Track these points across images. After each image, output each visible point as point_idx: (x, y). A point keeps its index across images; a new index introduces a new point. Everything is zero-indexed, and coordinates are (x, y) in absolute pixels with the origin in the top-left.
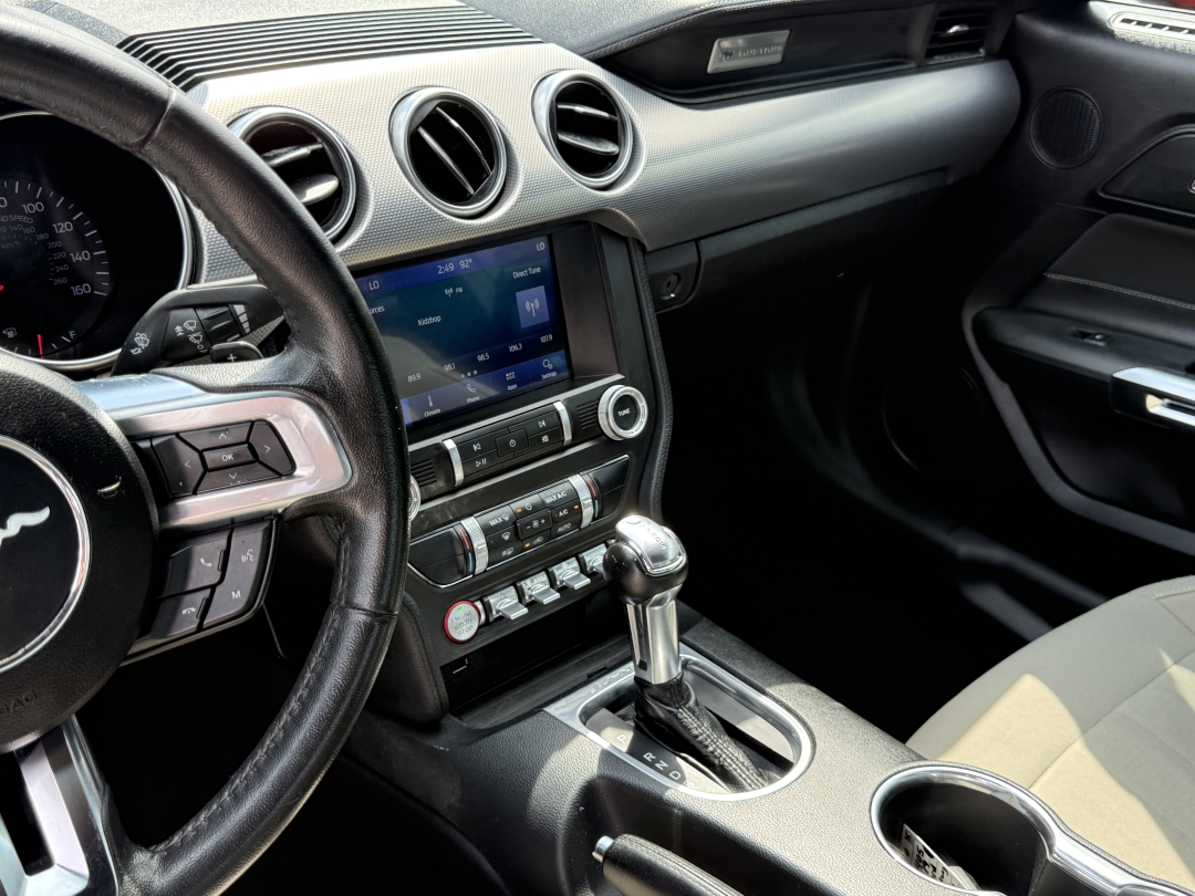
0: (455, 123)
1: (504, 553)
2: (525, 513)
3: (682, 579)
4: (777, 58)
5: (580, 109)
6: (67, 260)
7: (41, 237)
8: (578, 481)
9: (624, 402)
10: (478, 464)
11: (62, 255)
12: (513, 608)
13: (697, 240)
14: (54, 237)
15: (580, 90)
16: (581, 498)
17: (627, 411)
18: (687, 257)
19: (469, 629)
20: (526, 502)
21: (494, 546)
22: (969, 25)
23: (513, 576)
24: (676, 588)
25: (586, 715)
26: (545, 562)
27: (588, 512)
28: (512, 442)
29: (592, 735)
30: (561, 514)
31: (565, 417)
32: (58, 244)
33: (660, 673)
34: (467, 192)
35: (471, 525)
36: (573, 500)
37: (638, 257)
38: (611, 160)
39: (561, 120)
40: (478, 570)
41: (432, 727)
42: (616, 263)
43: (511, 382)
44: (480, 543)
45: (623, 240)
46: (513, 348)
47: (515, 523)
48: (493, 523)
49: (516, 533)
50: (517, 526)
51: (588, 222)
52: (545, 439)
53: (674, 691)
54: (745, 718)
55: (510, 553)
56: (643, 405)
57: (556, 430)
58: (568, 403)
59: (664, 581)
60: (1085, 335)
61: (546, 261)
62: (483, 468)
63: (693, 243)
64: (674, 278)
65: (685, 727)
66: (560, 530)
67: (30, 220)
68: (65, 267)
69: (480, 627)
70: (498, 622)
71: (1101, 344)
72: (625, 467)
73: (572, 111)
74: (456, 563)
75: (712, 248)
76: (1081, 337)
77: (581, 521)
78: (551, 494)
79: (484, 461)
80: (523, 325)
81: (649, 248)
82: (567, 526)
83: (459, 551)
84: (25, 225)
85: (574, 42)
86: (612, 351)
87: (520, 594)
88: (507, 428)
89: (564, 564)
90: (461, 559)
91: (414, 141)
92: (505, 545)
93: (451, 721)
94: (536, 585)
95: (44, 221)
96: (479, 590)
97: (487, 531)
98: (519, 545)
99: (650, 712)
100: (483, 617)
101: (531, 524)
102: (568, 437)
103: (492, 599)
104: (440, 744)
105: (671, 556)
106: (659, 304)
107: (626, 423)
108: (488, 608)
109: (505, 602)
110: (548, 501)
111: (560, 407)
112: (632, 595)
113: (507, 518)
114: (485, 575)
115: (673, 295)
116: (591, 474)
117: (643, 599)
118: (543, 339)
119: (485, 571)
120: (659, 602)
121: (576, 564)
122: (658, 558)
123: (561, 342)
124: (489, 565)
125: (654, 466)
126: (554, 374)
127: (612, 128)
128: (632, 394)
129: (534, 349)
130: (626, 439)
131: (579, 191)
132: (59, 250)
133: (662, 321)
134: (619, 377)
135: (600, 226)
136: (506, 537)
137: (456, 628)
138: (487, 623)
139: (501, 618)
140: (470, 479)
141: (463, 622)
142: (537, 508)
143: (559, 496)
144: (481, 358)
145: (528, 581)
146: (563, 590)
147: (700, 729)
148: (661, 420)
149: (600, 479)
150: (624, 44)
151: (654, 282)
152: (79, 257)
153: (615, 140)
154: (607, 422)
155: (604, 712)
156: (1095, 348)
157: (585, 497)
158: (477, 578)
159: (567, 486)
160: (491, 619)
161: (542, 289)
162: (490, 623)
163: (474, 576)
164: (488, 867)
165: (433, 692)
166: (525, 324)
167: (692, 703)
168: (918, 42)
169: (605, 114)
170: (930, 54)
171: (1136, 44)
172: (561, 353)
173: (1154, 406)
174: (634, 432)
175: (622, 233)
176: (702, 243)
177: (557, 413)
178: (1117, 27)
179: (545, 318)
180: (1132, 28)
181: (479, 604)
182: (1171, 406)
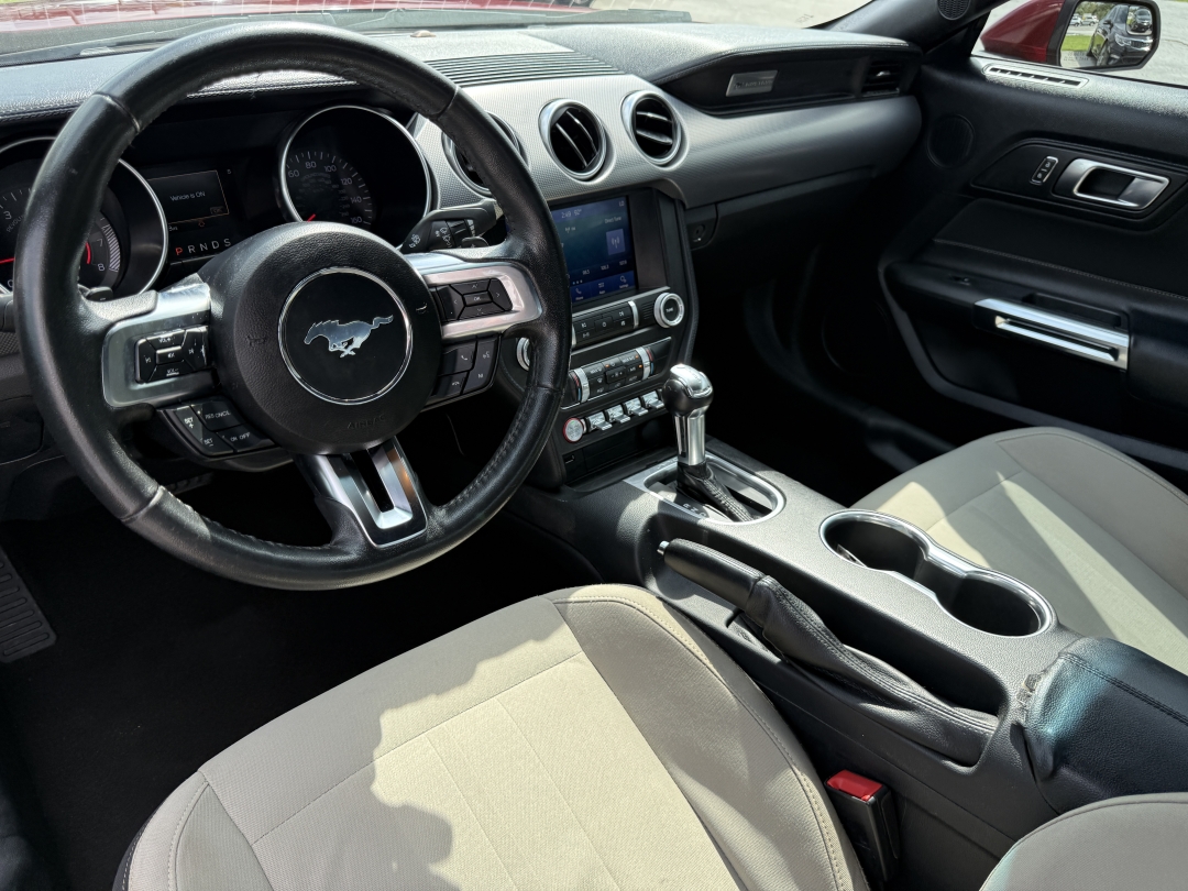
0: (577, 121)
1: (598, 391)
2: (610, 368)
3: (709, 402)
4: (768, 88)
5: (650, 115)
6: (349, 202)
7: (335, 186)
8: (642, 351)
9: (670, 303)
10: (585, 336)
11: (346, 198)
12: (603, 424)
13: (716, 203)
14: (341, 187)
15: (649, 103)
16: (643, 361)
17: (671, 309)
18: (709, 214)
19: (578, 435)
20: (611, 361)
21: (593, 386)
22: (891, 72)
23: (602, 406)
24: (705, 408)
25: (649, 484)
26: (621, 400)
27: (647, 371)
28: (604, 324)
29: (652, 493)
30: (631, 370)
31: (635, 310)
32: (344, 191)
33: (694, 460)
34: (583, 164)
35: (580, 372)
36: (639, 361)
37: (681, 212)
38: (668, 148)
39: (639, 122)
40: (583, 400)
41: (556, 490)
42: (667, 215)
43: (602, 289)
44: (585, 383)
45: (671, 200)
46: (604, 268)
48: (592, 372)
49: (605, 379)
50: (605, 373)
51: (650, 188)
52: (623, 323)
53: (701, 470)
54: (742, 488)
55: (601, 391)
56: (681, 306)
57: (629, 319)
58: (636, 302)
59: (699, 402)
60: (958, 279)
61: (625, 214)
62: (587, 338)
63: (713, 206)
64: (701, 228)
65: (708, 490)
66: (631, 380)
67: (329, 176)
68: (348, 206)
69: (583, 434)
70: (594, 433)
71: (968, 284)
72: (668, 344)
73: (645, 116)
74: (571, 395)
75: (725, 209)
76: (954, 280)
77: (643, 375)
78: (626, 357)
79: (588, 334)
80: (610, 253)
81: (688, 207)
82: (635, 378)
83: (573, 387)
84: (326, 179)
85: (644, 74)
86: (664, 272)
87: (607, 417)
88: (601, 315)
89: (632, 401)
90: (574, 392)
91: (554, 133)
92: (599, 386)
93: (565, 488)
94: (616, 412)
95: (335, 178)
96: (584, 412)
97: (589, 376)
98: (608, 387)
99: (686, 482)
100: (586, 428)
101: (614, 374)
102: (636, 324)
103: (590, 419)
104: (561, 499)
105: (703, 387)
106: (693, 245)
107: (671, 316)
108: (588, 424)
109: (597, 420)
110: (624, 361)
111: (632, 304)
112: (679, 411)
113: (601, 370)
114: (588, 403)
115: (700, 239)
116: (649, 347)
117: (686, 413)
118: (622, 263)
119: (588, 401)
120: (695, 415)
121: (638, 402)
122: (696, 388)
123: (632, 266)
124: (589, 398)
126: (628, 285)
127: (668, 128)
128: (675, 299)
129: (615, 270)
130: (670, 327)
131: (651, 165)
132: (343, 195)
133: (694, 255)
134: (667, 288)
135: (659, 191)
136: (600, 382)
137: (570, 434)
138: (587, 433)
139: (596, 430)
140: (580, 344)
141: (574, 430)
142: (617, 365)
143: (631, 359)
144: (585, 272)
145: (611, 409)
146: (633, 416)
147: (717, 491)
148: (692, 316)
149: (655, 350)
150: (677, 75)
151: (690, 228)
152: (356, 200)
153: (670, 134)
154: (659, 315)
155: (658, 484)
156: (962, 287)
157: (646, 361)
158: (583, 405)
159: (635, 353)
160: (591, 430)
162: (591, 432)
163: (581, 404)
164: (591, 567)
165: (558, 470)
166: (611, 253)
167: (712, 477)
168: (857, 82)
169: (665, 119)
170: (865, 90)
171: (1000, 85)
172: (632, 273)
173: (1000, 323)
174: (677, 322)
175: (672, 196)
176: (720, 205)
177: (630, 308)
178: (988, 73)
179: (623, 250)
180: (998, 74)
181: (583, 421)
182: (1011, 323)
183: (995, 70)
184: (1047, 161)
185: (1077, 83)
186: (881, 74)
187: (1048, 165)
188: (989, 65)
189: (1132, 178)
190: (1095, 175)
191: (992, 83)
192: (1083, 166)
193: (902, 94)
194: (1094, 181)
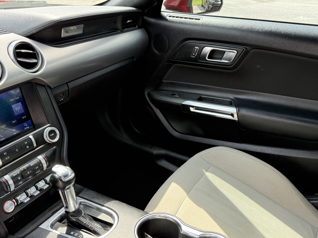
1: (20, 183)
2: (24, 170)
3: (74, 180)
4: (81, 32)
5: (23, 51)
8: (40, 157)
9: (51, 132)
10: (6, 158)
12: (25, 199)
16: (42, 162)
17: (53, 134)
18: (65, 88)
19: (12, 208)
20: (25, 167)
21: (16, 182)
23: (24, 189)
24: (73, 183)
25: (52, 226)
26: (34, 183)
27: (45, 166)
28: (17, 150)
29: (54, 231)
30: (36, 168)
31: (33, 140)
33: (72, 208)
35: (7, 177)
36: (40, 162)
37: (49, 90)
38: (35, 65)
39: (18, 55)
40: (12, 190)
42: (42, 93)
44: (11, 182)
45: (44, 86)
46: (13, 122)
47: (22, 174)
48: (14, 175)
49: (23, 177)
50: (22, 175)
51: (32, 82)
52: (28, 147)
53: (78, 212)
54: (99, 215)
55: (21, 183)
56: (57, 132)
57: (31, 144)
58: (34, 135)
59: (69, 182)
60: (174, 95)
61: (20, 95)
62: (8, 160)
63: (66, 84)
64: (62, 95)
65: (82, 222)
66: (37, 173)
69: (15, 207)
70: (21, 204)
71: (178, 96)
72: (55, 151)
73: (21, 52)
74: (4, 189)
75: (71, 85)
76: (173, 95)
77: (43, 169)
78: (32, 163)
79: (8, 157)
80: (16, 115)
81: (52, 87)
82: (39, 171)
83: (4, 186)
85: (19, 32)
86: (46, 118)
87: (27, 194)
88: (15, 146)
89: (40, 182)
90: (5, 188)
92: (19, 181)
93: (10, 237)
94: (32, 191)
96: (13, 196)
97: (13, 178)
98: (24, 180)
99: (71, 220)
100: (16, 204)
101: (27, 173)
102: (35, 145)
103: (18, 198)
105: (70, 174)
106: (58, 102)
107: (53, 138)
108: (17, 201)
109: (23, 198)
110: (31, 165)
111: (31, 137)
112: (60, 188)
113: (19, 173)
114: (14, 191)
115: (62, 99)
116: (44, 154)
117: (63, 189)
118: (23, 118)
119: (14, 190)
120: (68, 188)
122: (66, 176)
123: (29, 117)
124: (15, 188)
125: (64, 148)
126: (28, 127)
127: (34, 55)
128: (54, 129)
129: (20, 121)
130: (54, 143)
131: (27, 74)
133: (60, 107)
134: (49, 125)
135: (36, 83)
136: (19, 178)
137: (7, 209)
138: (18, 205)
139: (22, 203)
140: (4, 163)
141: (9, 207)
142: (28, 168)
143: (35, 163)
144: (3, 126)
145: (29, 190)
146: (41, 190)
148: (64, 135)
149: (48, 155)
150: (34, 32)
151: (56, 97)
153: (36, 58)
154: (47, 138)
155: (58, 223)
156: (176, 97)
157: (44, 162)
158: (12, 193)
159: (37, 159)
160: (19, 204)
161: (20, 103)
163: (11, 192)
166: (16, 114)
167: (83, 214)
168: (119, 25)
169: (31, 52)
170: (123, 28)
171: (173, 22)
172: (30, 121)
173: (192, 109)
174: (56, 140)
175: (43, 84)
176: (69, 84)
177: (31, 139)
178: (168, 18)
179: (23, 111)
180: (171, 18)
181: (14, 200)
182: (196, 109)
183: (170, 16)
184: (195, 49)
185: (199, 19)
186: (128, 21)
187: (196, 50)
188: (168, 15)
189: (225, 52)
190: (212, 52)
191: (170, 21)
192: (207, 50)
193: (139, 28)
194: (212, 54)
